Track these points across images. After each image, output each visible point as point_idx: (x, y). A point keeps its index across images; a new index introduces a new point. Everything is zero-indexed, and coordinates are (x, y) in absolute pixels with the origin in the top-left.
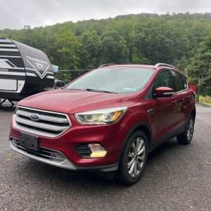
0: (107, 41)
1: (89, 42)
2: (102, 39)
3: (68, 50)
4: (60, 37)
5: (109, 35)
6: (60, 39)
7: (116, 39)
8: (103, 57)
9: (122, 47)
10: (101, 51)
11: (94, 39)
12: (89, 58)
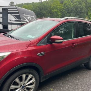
0: (75, 5)
1: (67, 6)
2: (73, 4)
3: (57, 10)
4: (53, 4)
5: (76, 2)
6: (53, 6)
7: (80, 4)
8: (73, 13)
9: (83, 8)
10: (72, 10)
11: (69, 4)
12: (66, 14)
